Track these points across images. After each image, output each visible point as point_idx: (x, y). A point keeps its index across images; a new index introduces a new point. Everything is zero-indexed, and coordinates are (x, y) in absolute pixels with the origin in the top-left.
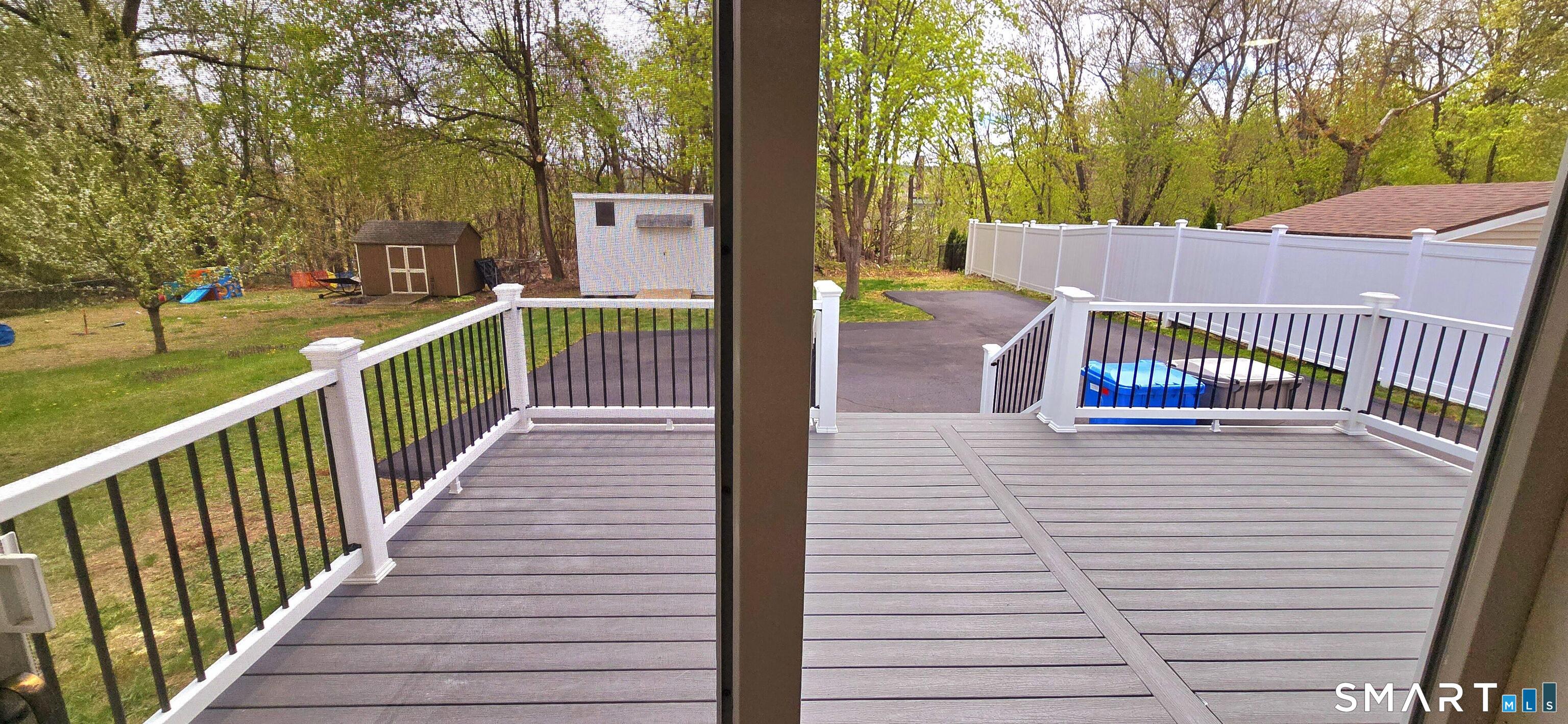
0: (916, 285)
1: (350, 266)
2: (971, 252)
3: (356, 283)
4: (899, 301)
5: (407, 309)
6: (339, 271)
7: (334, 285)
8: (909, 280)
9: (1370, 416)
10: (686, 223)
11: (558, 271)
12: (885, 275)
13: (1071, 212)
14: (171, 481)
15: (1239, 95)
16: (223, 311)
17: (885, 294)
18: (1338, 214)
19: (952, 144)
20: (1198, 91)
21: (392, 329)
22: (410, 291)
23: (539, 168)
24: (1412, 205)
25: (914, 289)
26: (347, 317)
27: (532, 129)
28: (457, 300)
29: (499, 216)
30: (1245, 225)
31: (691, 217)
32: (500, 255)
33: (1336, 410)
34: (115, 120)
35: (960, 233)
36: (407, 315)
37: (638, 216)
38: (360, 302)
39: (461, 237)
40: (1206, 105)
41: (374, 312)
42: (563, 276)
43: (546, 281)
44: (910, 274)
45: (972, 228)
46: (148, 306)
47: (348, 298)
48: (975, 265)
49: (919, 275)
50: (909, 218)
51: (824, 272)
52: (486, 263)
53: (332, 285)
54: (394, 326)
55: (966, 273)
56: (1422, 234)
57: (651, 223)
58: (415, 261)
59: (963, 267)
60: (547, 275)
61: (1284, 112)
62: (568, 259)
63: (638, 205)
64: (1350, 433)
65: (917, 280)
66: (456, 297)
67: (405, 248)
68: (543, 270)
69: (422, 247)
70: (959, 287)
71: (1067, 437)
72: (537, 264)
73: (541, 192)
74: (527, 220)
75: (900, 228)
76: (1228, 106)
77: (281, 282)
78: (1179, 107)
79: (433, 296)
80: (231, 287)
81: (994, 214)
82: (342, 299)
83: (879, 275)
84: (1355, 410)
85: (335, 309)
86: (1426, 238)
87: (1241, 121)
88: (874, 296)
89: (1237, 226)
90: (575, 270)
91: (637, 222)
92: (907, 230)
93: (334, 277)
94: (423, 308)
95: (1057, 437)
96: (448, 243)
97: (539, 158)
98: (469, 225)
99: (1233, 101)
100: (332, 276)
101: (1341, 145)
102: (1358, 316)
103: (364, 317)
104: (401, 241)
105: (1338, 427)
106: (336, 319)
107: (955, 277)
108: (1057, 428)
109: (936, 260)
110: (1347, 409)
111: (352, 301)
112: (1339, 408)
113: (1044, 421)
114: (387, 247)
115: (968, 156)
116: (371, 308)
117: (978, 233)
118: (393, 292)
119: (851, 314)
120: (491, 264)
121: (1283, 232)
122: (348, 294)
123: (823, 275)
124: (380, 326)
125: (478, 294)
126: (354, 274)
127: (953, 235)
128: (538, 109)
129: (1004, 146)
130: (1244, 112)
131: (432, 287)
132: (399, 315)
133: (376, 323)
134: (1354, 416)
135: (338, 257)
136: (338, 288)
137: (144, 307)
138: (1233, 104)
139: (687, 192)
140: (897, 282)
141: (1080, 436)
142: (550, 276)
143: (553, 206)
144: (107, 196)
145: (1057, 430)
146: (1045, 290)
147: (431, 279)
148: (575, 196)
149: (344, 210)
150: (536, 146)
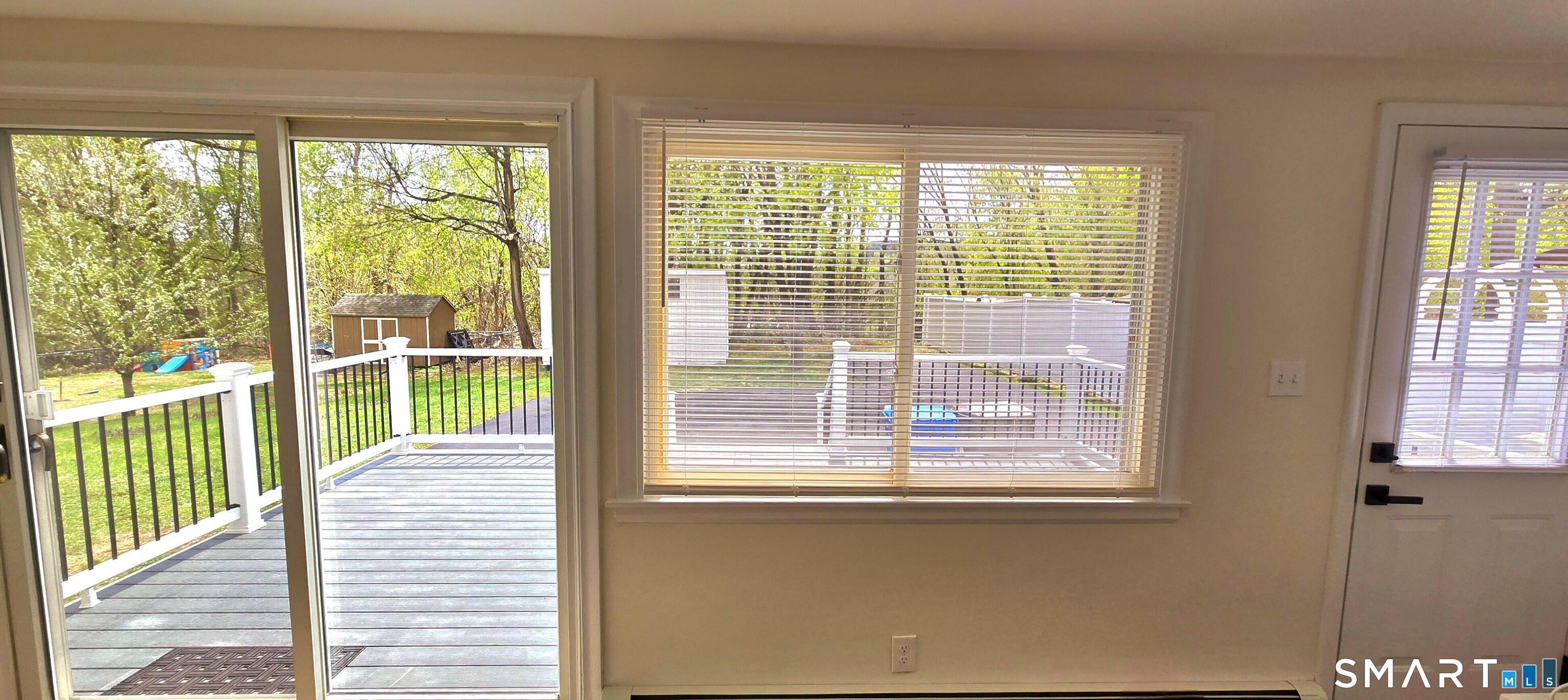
2: (926, 323)
11: (528, 343)
14: (121, 511)
16: (196, 380)
23: (512, 245)
27: (508, 207)
34: (114, 203)
39: (435, 309)
46: (123, 372)
52: (459, 335)
58: (389, 333)
60: (518, 346)
67: (379, 320)
69: (397, 319)
73: (514, 268)
77: (258, 354)
80: (207, 358)
96: (423, 315)
97: (511, 237)
98: (443, 298)
104: (376, 314)
114: (363, 319)
120: (464, 336)
125: (449, 364)
126: (329, 345)
128: (515, 191)
137: (119, 373)
144: (95, 271)
148: (541, 271)
150: (509, 224)
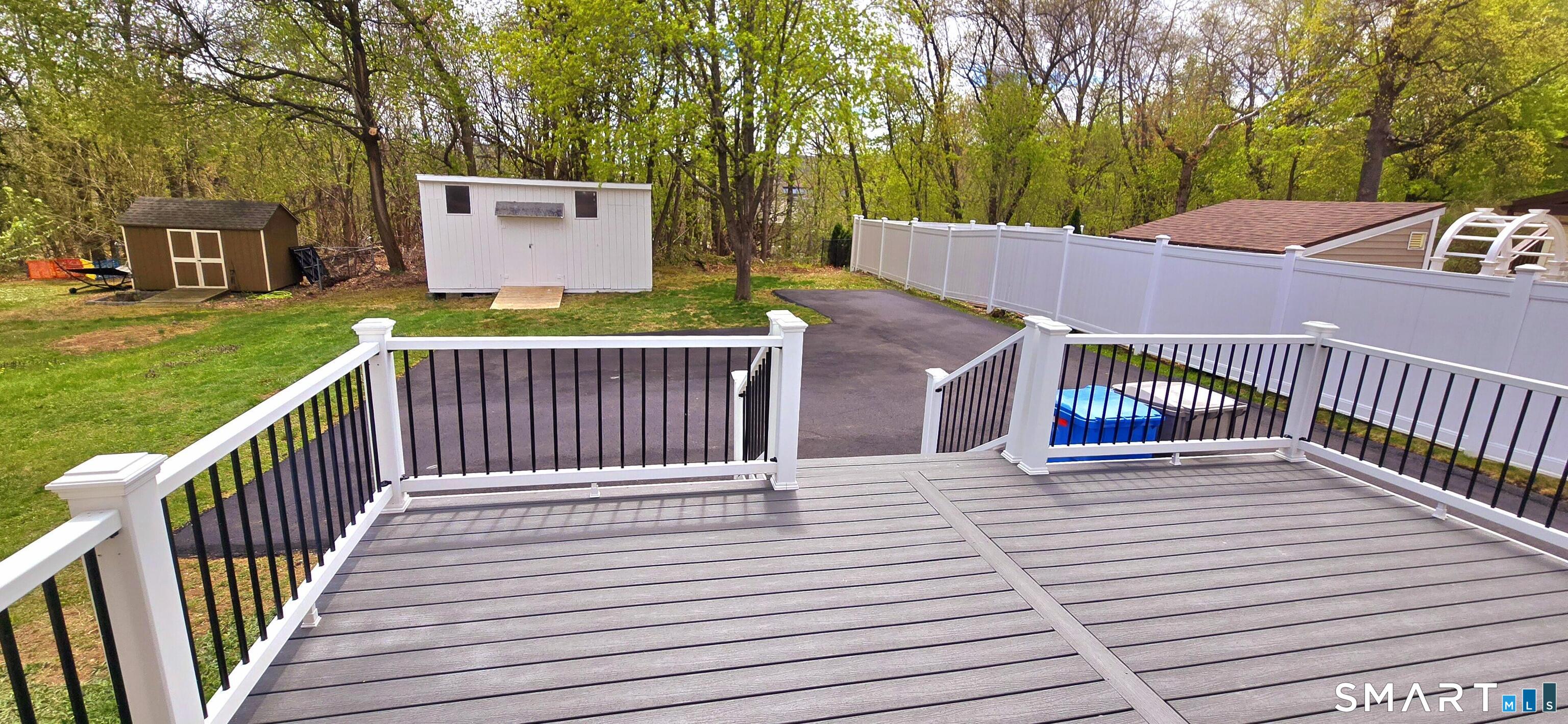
0: (805, 283)
1: (114, 250)
2: (856, 246)
3: (125, 275)
4: (792, 302)
5: (198, 308)
6: (98, 257)
7: (93, 276)
8: (796, 277)
9: (1311, 443)
10: (557, 212)
11: (397, 263)
12: (769, 271)
13: (943, 209)
15: (1088, 103)
17: (775, 293)
18: (1208, 226)
19: (827, 135)
20: (1054, 98)
21: (179, 337)
22: (202, 285)
23: (371, 142)
24: (1269, 219)
25: (803, 288)
26: (112, 319)
27: (362, 94)
28: (266, 296)
29: (319, 194)
30: (1126, 232)
31: (561, 205)
32: (321, 240)
33: (1279, 438)
35: (845, 228)
36: (200, 317)
37: (498, 203)
38: (131, 298)
39: (271, 221)
40: (1060, 110)
41: (152, 312)
42: (404, 268)
43: (383, 274)
44: (795, 270)
45: (858, 224)
47: (112, 294)
48: (860, 262)
49: (804, 271)
50: (789, 212)
51: (706, 266)
52: (305, 253)
53: (89, 275)
54: (180, 332)
55: (852, 269)
56: (1294, 250)
57: (514, 211)
58: (208, 248)
59: (848, 264)
60: (383, 265)
61: (1126, 120)
62: (408, 246)
63: (498, 191)
64: (1292, 460)
65: (805, 277)
66: (266, 292)
67: (194, 232)
68: (376, 259)
69: (218, 232)
70: (847, 286)
71: (1040, 480)
72: (367, 253)
73: (374, 170)
74: (354, 200)
75: (781, 220)
76: (1079, 115)
77: (13, 272)
78: (1037, 110)
79: (236, 291)
81: (871, 208)
82: (104, 295)
83: (763, 271)
84: (1296, 437)
85: (94, 308)
86: (1298, 255)
87: (1090, 128)
88: (764, 296)
89: (1119, 233)
90: (421, 262)
91: (497, 210)
92: (787, 222)
93: (92, 267)
94: (220, 306)
95: (1031, 481)
96: (254, 227)
97: (373, 131)
98: (280, 207)
99: (1083, 108)
100: (88, 264)
101: (1177, 155)
102: (1302, 346)
103: (138, 319)
104: (187, 225)
105: (1280, 454)
106: (99, 321)
107: (840, 273)
108: (1031, 471)
109: (819, 257)
110: (1289, 437)
111: (119, 297)
112: (1282, 436)
113: (1012, 461)
114: (168, 231)
115: (845, 149)
116: (148, 307)
117: (863, 230)
118: (177, 286)
119: (745, 317)
120: (310, 253)
121: (1166, 243)
122: (112, 288)
123: (705, 270)
124: (161, 332)
125: (295, 288)
126: (122, 261)
127: (838, 229)
128: (369, 73)
129: (878, 140)
130: (1092, 119)
131: (232, 280)
132: (189, 316)
133: (152, 327)
134: (1295, 443)
135: (95, 241)
136: (97, 279)
138: (1083, 111)
139: (550, 177)
140: (783, 279)
141: (1054, 479)
142: (387, 268)
143: (388, 186)
145: (1030, 473)
146: (934, 290)
147: (232, 272)
148: (420, 177)
149: (102, 181)
150: (366, 115)
